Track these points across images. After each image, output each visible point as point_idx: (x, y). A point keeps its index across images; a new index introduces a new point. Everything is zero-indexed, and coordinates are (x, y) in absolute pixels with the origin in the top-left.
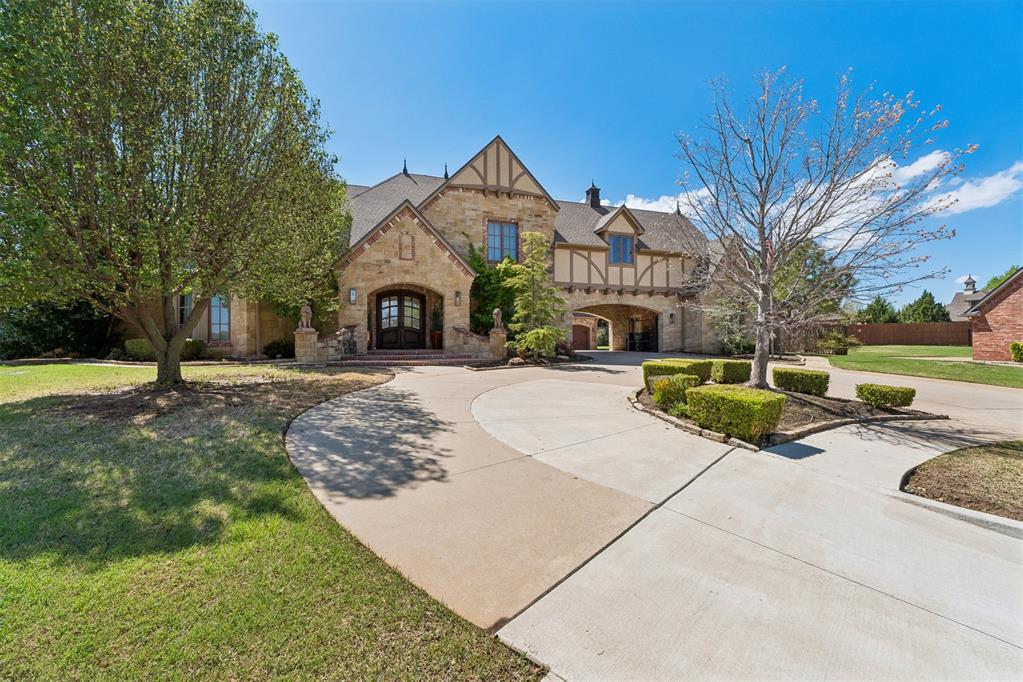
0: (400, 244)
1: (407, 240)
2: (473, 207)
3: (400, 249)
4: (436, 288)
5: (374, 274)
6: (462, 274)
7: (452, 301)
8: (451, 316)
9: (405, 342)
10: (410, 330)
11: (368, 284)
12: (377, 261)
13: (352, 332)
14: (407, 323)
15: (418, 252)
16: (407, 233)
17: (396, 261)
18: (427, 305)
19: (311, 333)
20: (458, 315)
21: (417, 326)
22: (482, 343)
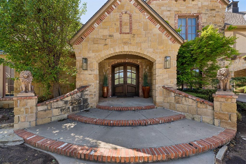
0: (121, 22)
1: (126, 18)
2: (169, 9)
3: (121, 25)
4: (148, 55)
5: (101, 46)
6: (170, 42)
7: (162, 65)
8: (161, 78)
9: (128, 93)
10: (131, 85)
11: (97, 54)
12: (103, 36)
13: (82, 91)
14: (129, 81)
15: (135, 27)
16: (126, 13)
17: (117, 35)
18: (140, 71)
19: (30, 98)
20: (167, 76)
21: (134, 83)
22: (199, 105)
